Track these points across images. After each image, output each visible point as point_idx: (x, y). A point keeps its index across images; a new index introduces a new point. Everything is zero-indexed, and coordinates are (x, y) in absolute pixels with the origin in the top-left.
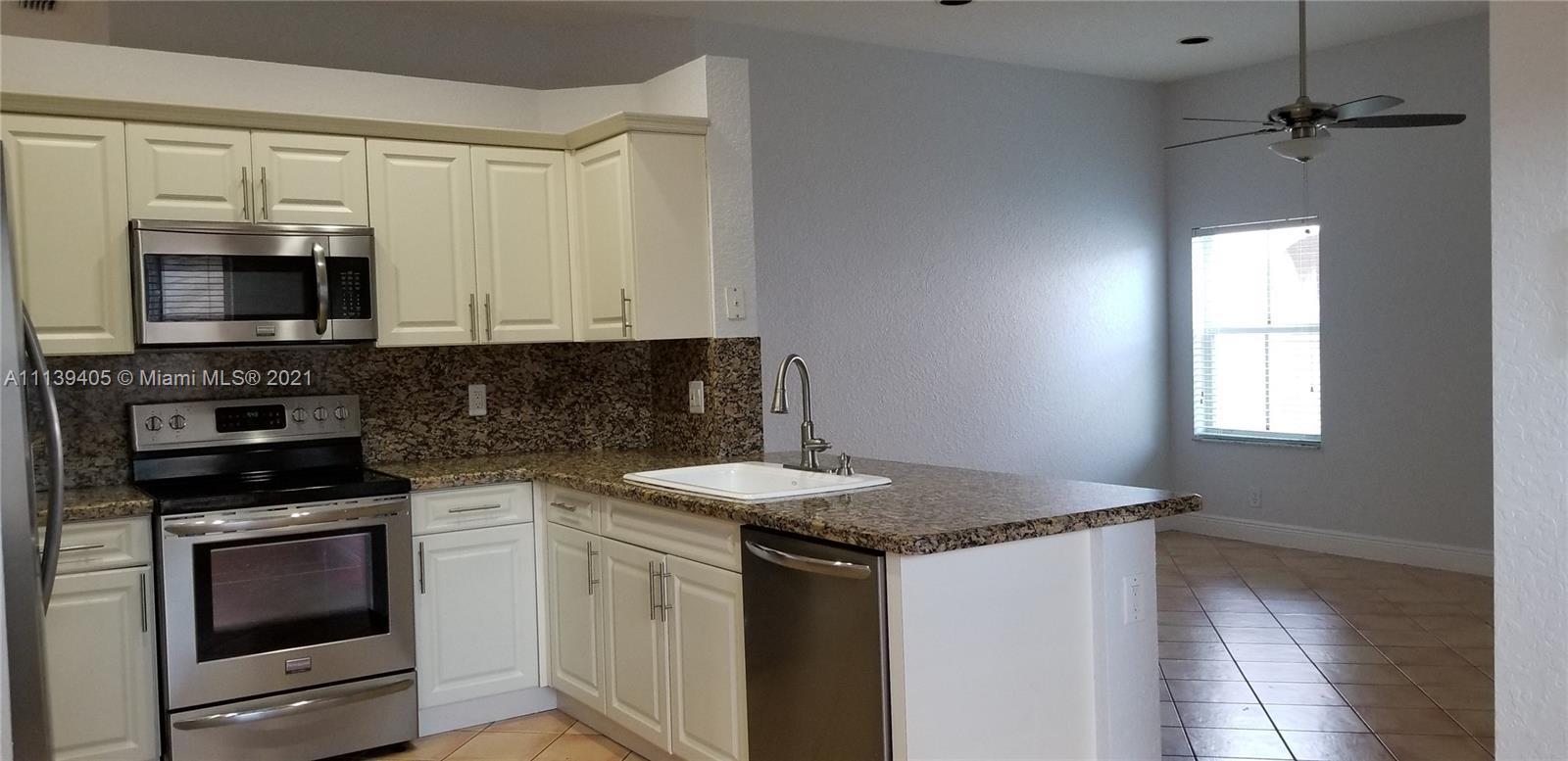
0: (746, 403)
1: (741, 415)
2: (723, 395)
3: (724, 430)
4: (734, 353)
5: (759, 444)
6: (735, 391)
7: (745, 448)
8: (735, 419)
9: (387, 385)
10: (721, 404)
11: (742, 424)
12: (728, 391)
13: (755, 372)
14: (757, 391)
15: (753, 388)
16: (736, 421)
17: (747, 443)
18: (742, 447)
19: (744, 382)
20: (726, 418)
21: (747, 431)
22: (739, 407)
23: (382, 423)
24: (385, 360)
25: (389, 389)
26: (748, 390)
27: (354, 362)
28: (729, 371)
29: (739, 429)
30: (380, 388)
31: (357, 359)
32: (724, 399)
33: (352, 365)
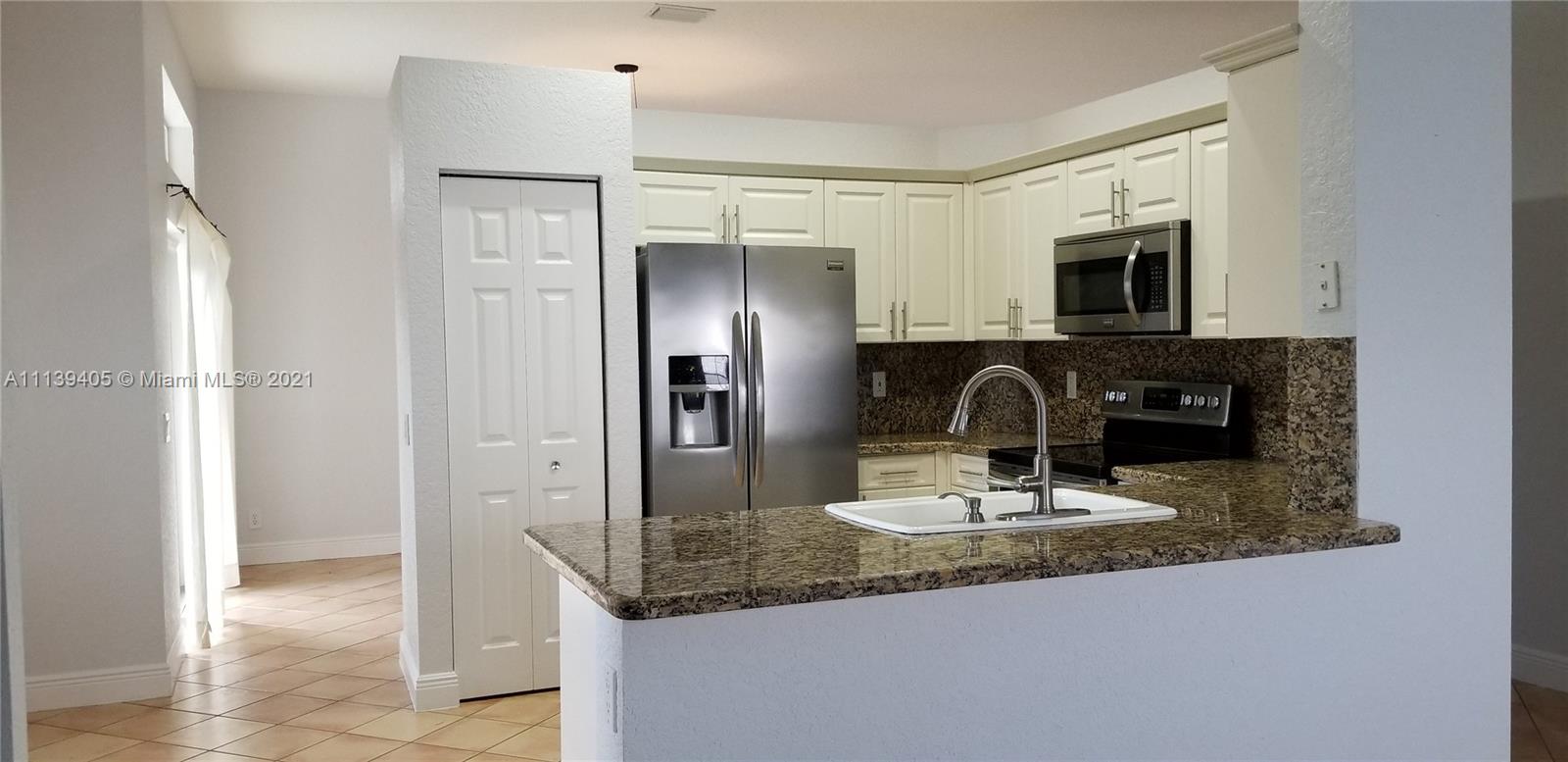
0: (1326, 435)
1: (1319, 453)
2: (1296, 419)
3: (1297, 470)
4: (1311, 360)
5: (1343, 501)
6: (1313, 416)
7: (1324, 502)
8: (1312, 457)
9: (1278, 378)
10: (1294, 432)
11: (1320, 466)
12: (1304, 415)
13: (1340, 391)
14: (1343, 421)
15: (1337, 415)
16: (1314, 460)
17: (1328, 496)
18: (1320, 500)
19: (1325, 404)
20: (1299, 454)
21: (1328, 478)
22: (1317, 441)
23: (1274, 417)
24: (1278, 351)
25: (1280, 382)
26: (1330, 417)
27: (1255, 352)
28: (1305, 386)
29: (1316, 473)
30: (1273, 381)
31: (1257, 349)
32: (1299, 425)
33: (1253, 355)
